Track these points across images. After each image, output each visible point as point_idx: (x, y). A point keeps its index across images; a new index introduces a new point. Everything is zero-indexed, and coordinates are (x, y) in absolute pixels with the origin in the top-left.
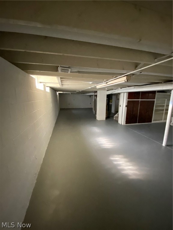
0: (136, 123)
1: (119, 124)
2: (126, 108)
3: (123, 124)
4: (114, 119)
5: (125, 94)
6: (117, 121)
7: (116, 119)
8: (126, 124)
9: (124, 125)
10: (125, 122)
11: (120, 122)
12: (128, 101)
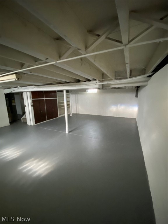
0: (46, 120)
1: (29, 125)
2: (33, 107)
3: (32, 125)
4: (22, 121)
5: (28, 93)
6: (26, 123)
7: (25, 121)
8: (36, 123)
9: (34, 126)
10: (34, 123)
11: (29, 123)
12: (33, 100)
